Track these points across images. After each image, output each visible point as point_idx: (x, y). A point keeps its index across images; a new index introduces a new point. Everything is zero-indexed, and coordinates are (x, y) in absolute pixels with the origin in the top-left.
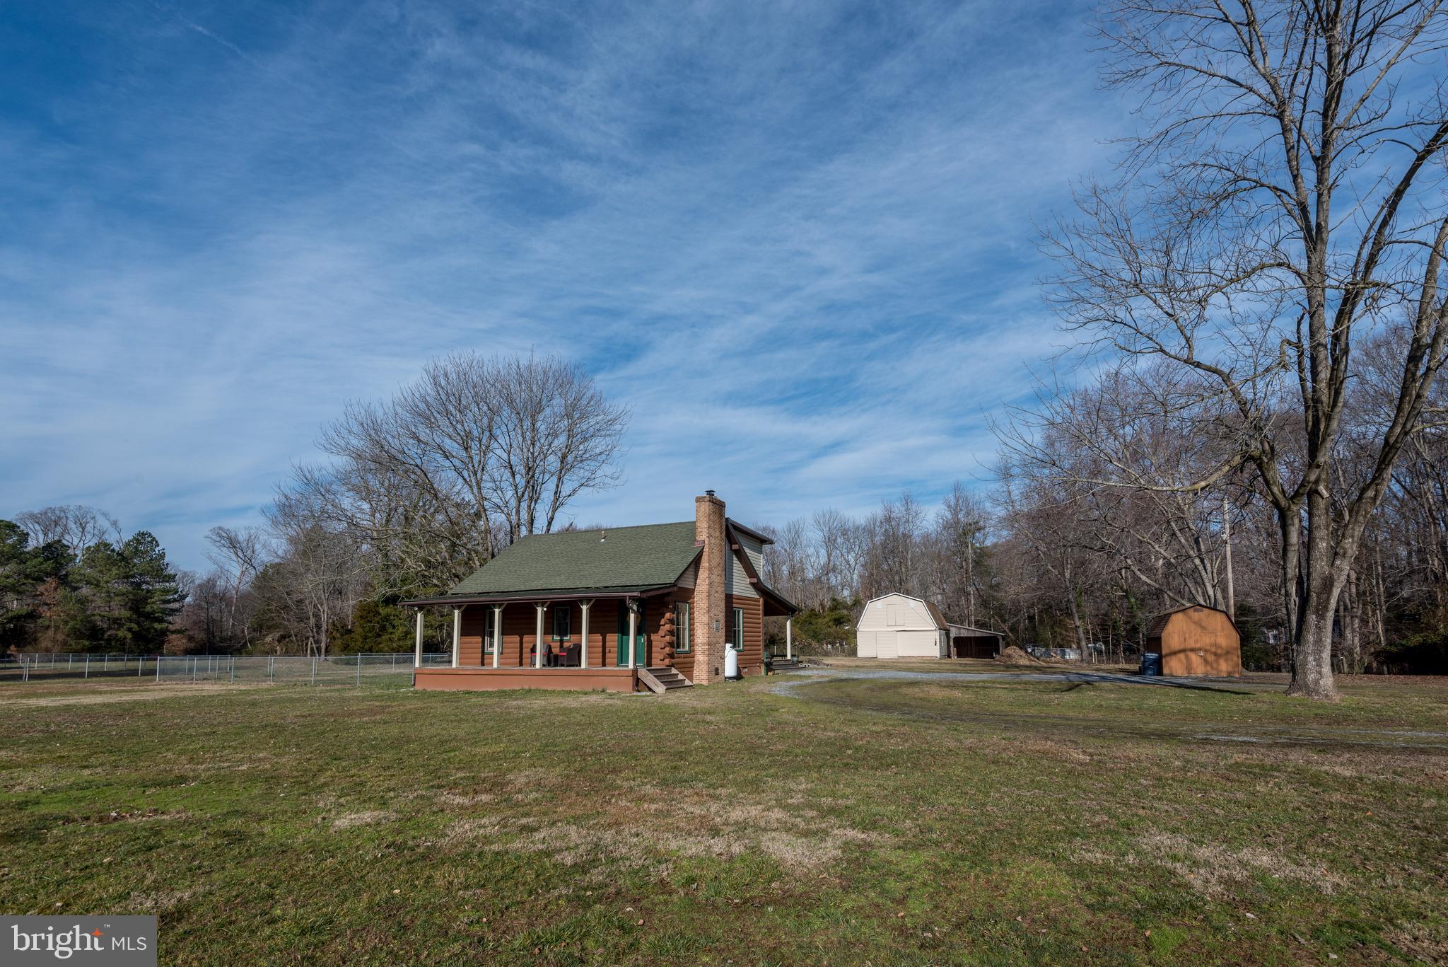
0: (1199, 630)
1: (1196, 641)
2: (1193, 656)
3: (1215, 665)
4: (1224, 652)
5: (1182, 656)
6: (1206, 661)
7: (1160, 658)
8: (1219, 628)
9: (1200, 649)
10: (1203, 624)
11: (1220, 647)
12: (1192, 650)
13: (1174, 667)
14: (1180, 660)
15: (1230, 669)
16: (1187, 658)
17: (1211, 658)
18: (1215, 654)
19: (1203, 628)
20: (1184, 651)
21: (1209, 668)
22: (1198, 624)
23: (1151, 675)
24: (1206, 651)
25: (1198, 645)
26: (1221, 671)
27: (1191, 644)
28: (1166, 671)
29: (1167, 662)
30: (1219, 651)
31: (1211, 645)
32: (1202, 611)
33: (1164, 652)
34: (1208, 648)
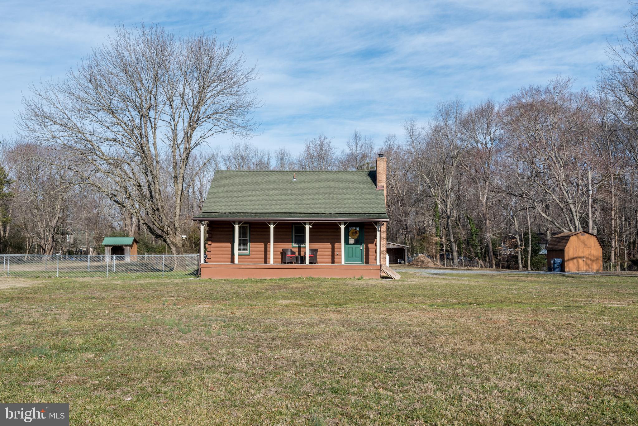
0: (583, 245)
1: (582, 252)
2: (580, 260)
3: (591, 266)
4: (595, 259)
5: (575, 261)
6: (586, 263)
7: (563, 262)
8: (593, 245)
9: (583, 257)
10: (586, 243)
11: (593, 256)
12: (581, 257)
13: (570, 267)
14: (574, 263)
15: (598, 268)
16: (578, 262)
17: (589, 262)
18: (591, 260)
19: (586, 245)
20: (576, 258)
21: (588, 267)
22: (583, 242)
23: (557, 272)
24: (587, 258)
25: (583, 255)
26: (593, 269)
27: (579, 254)
28: (567, 269)
29: (568, 265)
30: (593, 258)
31: (589, 255)
32: (585, 235)
33: (566, 259)
34: (587, 256)
